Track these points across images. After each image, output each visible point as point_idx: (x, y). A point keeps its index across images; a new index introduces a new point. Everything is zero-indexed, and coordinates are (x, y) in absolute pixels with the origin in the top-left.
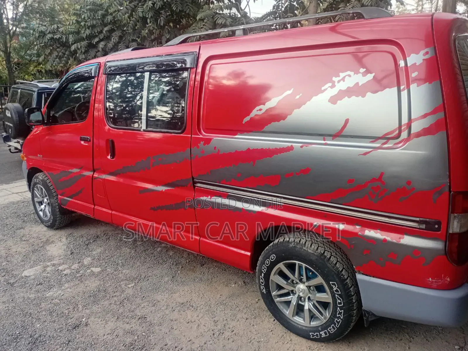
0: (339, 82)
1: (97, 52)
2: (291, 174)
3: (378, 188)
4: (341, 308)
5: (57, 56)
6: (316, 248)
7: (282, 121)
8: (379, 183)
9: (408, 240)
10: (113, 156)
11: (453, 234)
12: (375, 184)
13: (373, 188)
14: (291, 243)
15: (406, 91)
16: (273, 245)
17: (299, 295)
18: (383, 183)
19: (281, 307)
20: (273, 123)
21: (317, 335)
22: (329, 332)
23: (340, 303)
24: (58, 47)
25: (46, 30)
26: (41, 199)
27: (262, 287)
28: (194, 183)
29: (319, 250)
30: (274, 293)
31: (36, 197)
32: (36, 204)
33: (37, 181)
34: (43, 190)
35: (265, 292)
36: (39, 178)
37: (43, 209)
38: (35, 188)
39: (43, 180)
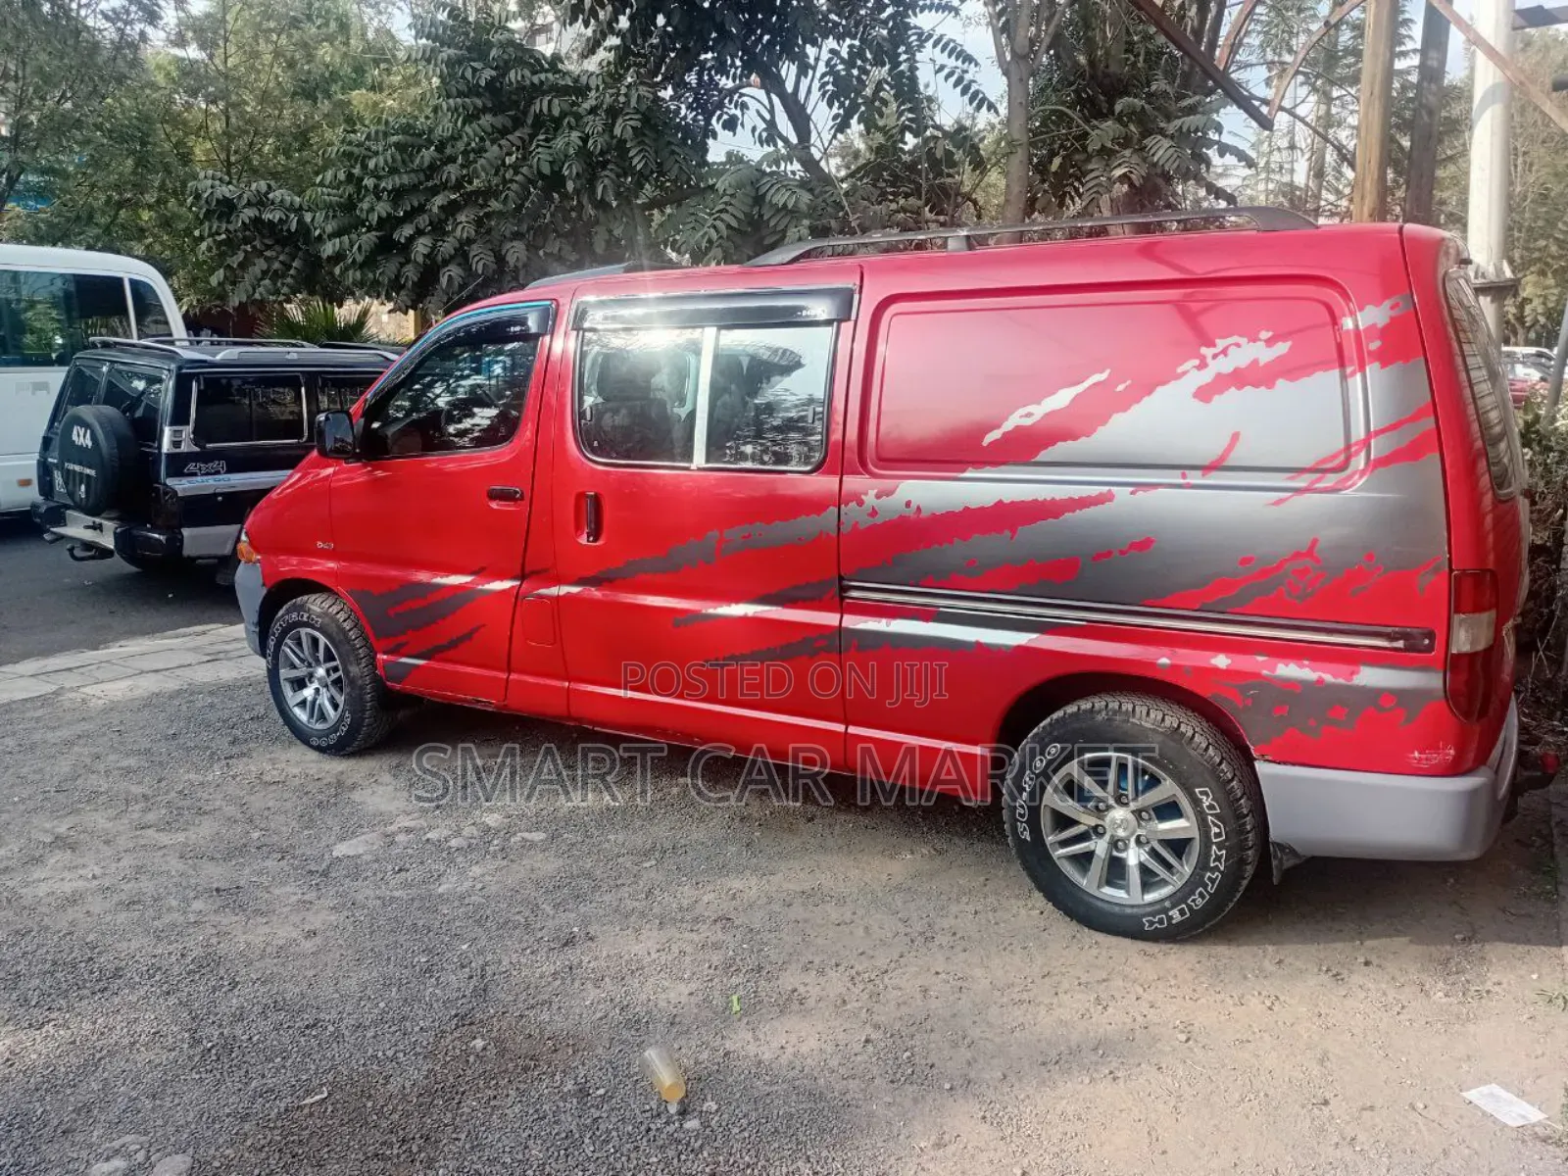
0: (1215, 356)
1: (402, 265)
2: (1109, 554)
3: (1306, 570)
4: (1220, 846)
5: (264, 273)
6: (1160, 717)
7: (1083, 440)
8: (1308, 562)
9: (1370, 677)
10: (596, 534)
11: (1460, 656)
12: (1300, 564)
13: (1294, 572)
14: (1100, 712)
15: (1358, 376)
16: (1050, 724)
17: (1112, 836)
18: (1318, 561)
19: (1070, 870)
20: (1060, 444)
21: (1161, 921)
22: (1190, 908)
23: (1218, 835)
24: (268, 247)
25: (240, 197)
26: (302, 671)
27: (1020, 827)
28: (844, 589)
29: (1167, 723)
30: (1050, 839)
31: (286, 665)
32: (284, 686)
33: (301, 617)
34: (321, 641)
35: (1027, 836)
36: (309, 610)
37: (310, 698)
38: (287, 640)
39: (325, 614)
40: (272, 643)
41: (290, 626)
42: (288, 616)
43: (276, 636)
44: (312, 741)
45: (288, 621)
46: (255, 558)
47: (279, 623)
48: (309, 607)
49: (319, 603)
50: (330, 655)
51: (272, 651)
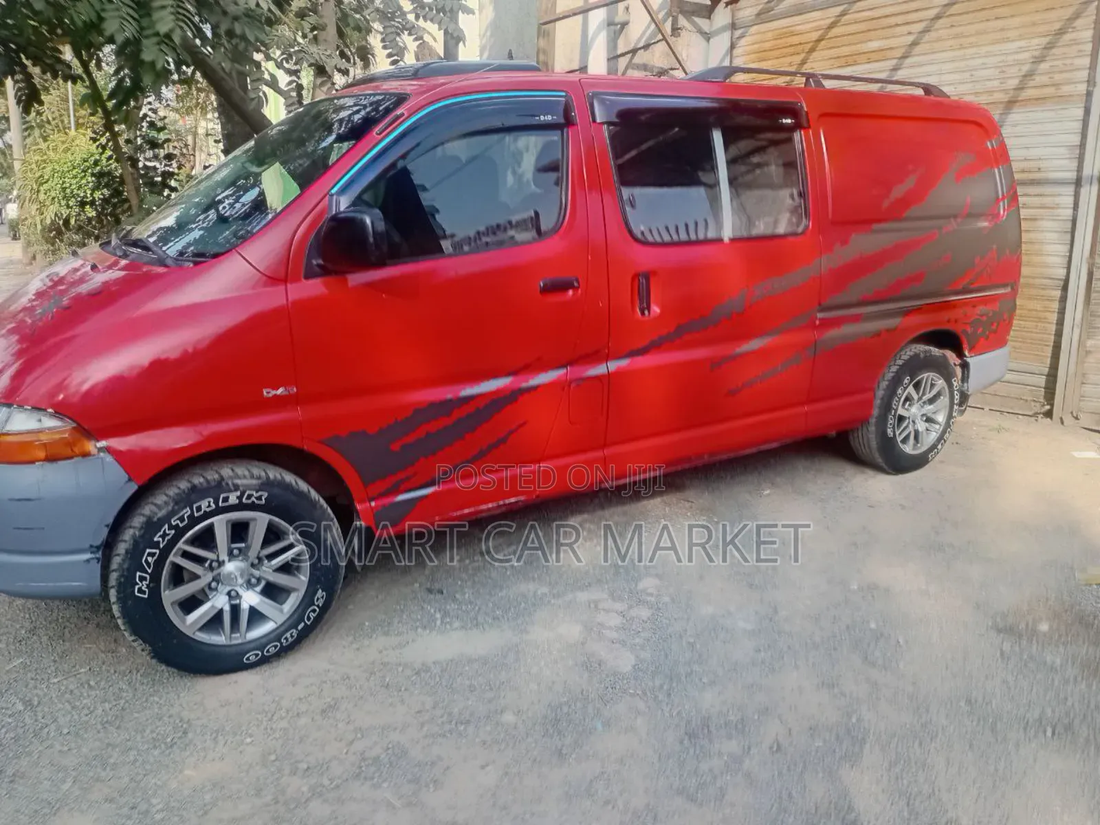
15: (996, 170)
21: (935, 453)
22: (945, 441)
30: (897, 433)
31: (170, 583)
32: (173, 614)
33: (223, 502)
34: (260, 522)
35: (892, 435)
36: (236, 488)
37: (227, 608)
38: (181, 545)
39: (267, 485)
40: (150, 559)
41: (194, 521)
42: (188, 509)
43: (161, 546)
44: (248, 659)
45: (191, 517)
46: (92, 446)
47: (166, 526)
48: (234, 484)
49: (247, 473)
50: (273, 535)
51: (150, 571)
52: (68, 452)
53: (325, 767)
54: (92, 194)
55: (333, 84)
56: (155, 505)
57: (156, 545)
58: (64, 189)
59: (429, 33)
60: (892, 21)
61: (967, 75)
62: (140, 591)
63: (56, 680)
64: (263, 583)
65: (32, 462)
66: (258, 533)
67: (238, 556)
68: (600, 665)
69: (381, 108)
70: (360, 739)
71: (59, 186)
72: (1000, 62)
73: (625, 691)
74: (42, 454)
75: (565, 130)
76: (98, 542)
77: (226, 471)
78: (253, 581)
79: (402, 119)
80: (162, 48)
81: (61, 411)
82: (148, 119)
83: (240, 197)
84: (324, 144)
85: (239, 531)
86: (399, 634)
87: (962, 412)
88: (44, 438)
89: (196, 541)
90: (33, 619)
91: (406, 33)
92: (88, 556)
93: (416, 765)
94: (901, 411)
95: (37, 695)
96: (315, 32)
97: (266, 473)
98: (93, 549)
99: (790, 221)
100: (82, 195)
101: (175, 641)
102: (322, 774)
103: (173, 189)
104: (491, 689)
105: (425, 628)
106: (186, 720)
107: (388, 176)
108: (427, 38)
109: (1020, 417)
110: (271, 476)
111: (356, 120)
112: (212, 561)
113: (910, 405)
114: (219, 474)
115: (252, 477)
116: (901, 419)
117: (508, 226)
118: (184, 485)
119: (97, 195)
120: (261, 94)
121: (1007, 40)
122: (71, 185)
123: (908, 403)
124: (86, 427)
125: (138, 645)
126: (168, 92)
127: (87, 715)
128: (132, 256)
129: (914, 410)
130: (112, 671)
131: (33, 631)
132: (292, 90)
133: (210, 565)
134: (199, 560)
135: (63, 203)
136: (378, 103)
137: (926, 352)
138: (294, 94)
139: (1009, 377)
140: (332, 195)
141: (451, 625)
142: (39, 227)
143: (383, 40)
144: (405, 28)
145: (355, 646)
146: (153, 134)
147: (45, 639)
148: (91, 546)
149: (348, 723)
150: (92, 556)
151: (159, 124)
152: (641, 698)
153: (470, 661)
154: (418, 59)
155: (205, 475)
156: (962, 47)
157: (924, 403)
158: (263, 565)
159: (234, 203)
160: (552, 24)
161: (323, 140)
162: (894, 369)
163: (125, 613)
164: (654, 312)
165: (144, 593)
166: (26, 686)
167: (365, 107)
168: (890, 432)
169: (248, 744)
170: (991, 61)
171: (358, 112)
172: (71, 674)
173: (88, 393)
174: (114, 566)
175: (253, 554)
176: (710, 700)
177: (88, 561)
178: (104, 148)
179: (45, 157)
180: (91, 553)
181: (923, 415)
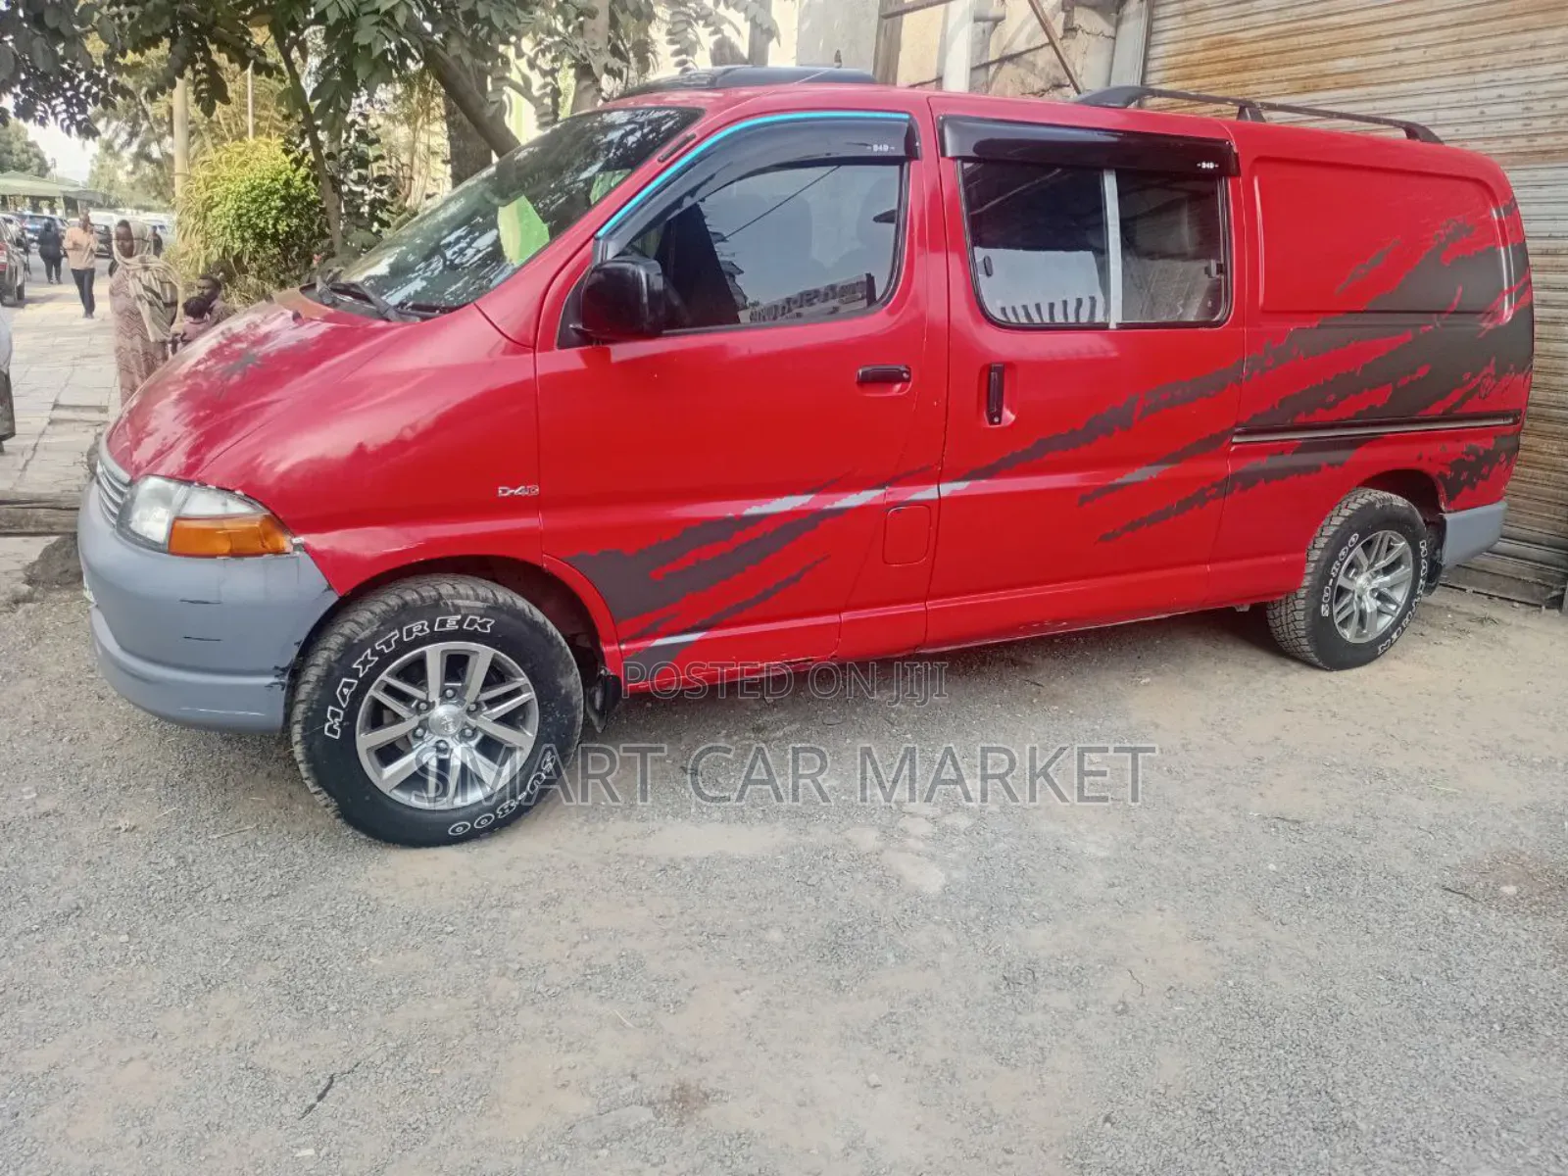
14: (1375, 503)
22: (1402, 628)
27: (1323, 608)
30: (1335, 611)
31: (367, 725)
32: (367, 763)
33: (439, 627)
34: (483, 656)
35: (1327, 614)
36: (457, 610)
37: (434, 763)
38: (384, 676)
39: (495, 609)
40: (346, 691)
41: (403, 647)
42: (397, 632)
43: (361, 675)
44: (453, 831)
45: (399, 641)
46: (287, 542)
47: (369, 651)
48: (453, 605)
49: (471, 593)
50: (496, 675)
51: (344, 706)
52: (258, 546)
53: (541, 970)
54: (274, 226)
55: (600, 90)
56: (357, 623)
57: (354, 674)
58: (240, 216)
59: (730, 23)
60: (1374, 30)
61: (1475, 112)
62: (331, 729)
63: (215, 837)
64: (480, 736)
65: (214, 556)
66: (478, 671)
67: (451, 698)
68: (898, 881)
69: (663, 128)
70: (586, 942)
71: (233, 211)
72: (1526, 94)
73: (928, 917)
74: (226, 547)
75: (906, 165)
76: (285, 664)
77: (446, 589)
78: (468, 732)
79: (691, 143)
80: (382, 30)
81: (252, 494)
82: (357, 127)
83: (474, 240)
84: (585, 175)
85: (456, 666)
86: (643, 820)
87: (1429, 590)
88: (228, 525)
89: (402, 674)
90: (189, 760)
91: (701, 23)
92: (271, 680)
93: (656, 980)
94: (1342, 581)
95: (192, 852)
96: (581, 19)
97: (494, 594)
98: (280, 671)
99: (1204, 304)
100: (262, 225)
101: (367, 798)
102: (538, 978)
103: (384, 224)
104: (756, 898)
105: (675, 815)
106: (374, 897)
107: (669, 218)
108: (728, 30)
109: (1517, 605)
110: (501, 600)
111: (629, 144)
112: (421, 701)
113: (1356, 574)
114: (437, 590)
115: (477, 598)
116: (1341, 592)
117: (831, 294)
118: (394, 601)
119: (282, 227)
120: (505, 98)
121: (1539, 62)
122: (248, 211)
123: (1354, 571)
124: (281, 517)
125: (322, 798)
126: (383, 93)
127: (252, 881)
128: (343, 305)
129: (1361, 581)
130: (285, 832)
131: (188, 774)
132: (545, 95)
133: (417, 706)
134: (404, 698)
135: (237, 234)
136: (659, 121)
137: (1384, 500)
138: (548, 101)
139: (1503, 546)
140: (598, 239)
141: (709, 815)
142: (202, 264)
143: (669, 32)
144: (699, 17)
145: (586, 829)
146: (362, 146)
147: (203, 786)
148: (276, 668)
149: (574, 921)
150: (276, 680)
151: (372, 135)
152: (949, 928)
153: (733, 862)
154: (715, 62)
155: (419, 590)
156: (1471, 71)
157: (1377, 572)
158: (481, 712)
159: (466, 248)
160: (899, 17)
161: (585, 169)
162: (1337, 521)
163: (310, 757)
164: (1007, 419)
165: (335, 732)
166: (179, 840)
167: (642, 126)
168: (1325, 611)
169: (448, 934)
170: (1511, 92)
171: (632, 132)
172: (234, 831)
173: (285, 476)
174: (302, 696)
175: (470, 696)
176: (1039, 939)
177: (270, 686)
178: (298, 162)
179: (216, 173)
180: (277, 676)
181: (1373, 590)
